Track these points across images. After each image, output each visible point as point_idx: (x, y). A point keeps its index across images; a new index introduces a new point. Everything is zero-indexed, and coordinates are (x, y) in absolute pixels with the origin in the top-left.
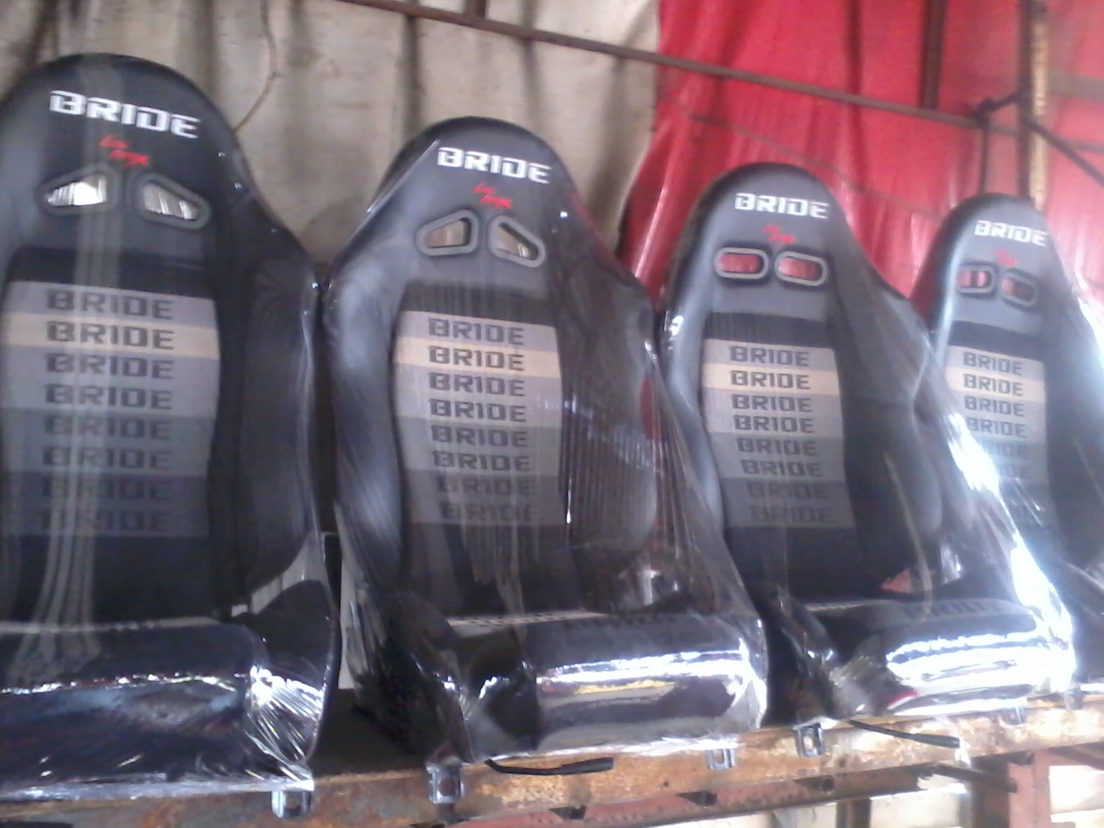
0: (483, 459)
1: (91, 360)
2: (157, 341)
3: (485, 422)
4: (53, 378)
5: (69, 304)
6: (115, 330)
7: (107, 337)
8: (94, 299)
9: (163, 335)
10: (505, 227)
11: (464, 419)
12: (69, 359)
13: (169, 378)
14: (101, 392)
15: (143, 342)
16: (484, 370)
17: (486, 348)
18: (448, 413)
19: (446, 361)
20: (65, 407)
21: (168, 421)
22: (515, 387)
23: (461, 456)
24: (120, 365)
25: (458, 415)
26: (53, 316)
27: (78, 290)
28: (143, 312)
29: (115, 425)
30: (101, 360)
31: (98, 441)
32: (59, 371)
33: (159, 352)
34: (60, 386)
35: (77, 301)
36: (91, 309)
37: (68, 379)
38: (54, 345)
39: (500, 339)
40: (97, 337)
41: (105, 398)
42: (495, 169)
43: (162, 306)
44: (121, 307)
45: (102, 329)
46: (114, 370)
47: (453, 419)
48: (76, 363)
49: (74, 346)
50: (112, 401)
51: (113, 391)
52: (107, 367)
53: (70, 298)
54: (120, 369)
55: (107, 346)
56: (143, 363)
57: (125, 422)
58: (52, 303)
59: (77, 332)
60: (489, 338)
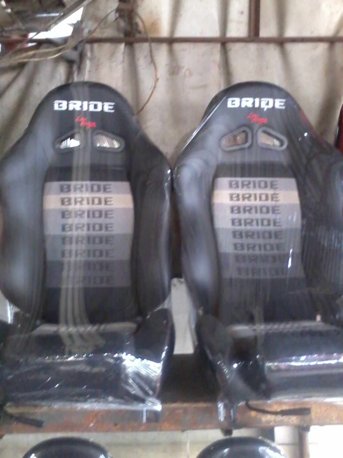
0: (260, 246)
1: (79, 213)
2: (106, 202)
3: (260, 228)
4: (64, 221)
5: (69, 190)
6: (88, 199)
7: (85, 202)
8: (79, 186)
9: (108, 200)
10: (265, 132)
11: (249, 227)
12: (70, 213)
13: (112, 218)
14: (83, 226)
15: (100, 203)
16: (258, 203)
17: (258, 192)
18: (240, 224)
19: (238, 200)
20: (69, 233)
21: (113, 236)
22: (274, 210)
23: (248, 245)
24: (91, 214)
25: (245, 225)
26: (63, 196)
27: (73, 183)
28: (99, 190)
29: (90, 239)
30: (83, 212)
31: (83, 247)
32: (67, 218)
33: (107, 207)
34: (67, 224)
35: (72, 188)
36: (78, 191)
37: (70, 221)
38: (64, 207)
39: (266, 187)
40: (81, 202)
41: (85, 228)
42: (257, 105)
43: (107, 187)
44: (90, 189)
45: (82, 199)
46: (88, 216)
47: (243, 227)
48: (73, 214)
49: (72, 207)
50: (89, 229)
51: (88, 225)
52: (86, 215)
53: (69, 187)
54: (91, 215)
55: (85, 206)
56: (100, 212)
57: (94, 238)
58: (62, 190)
59: (73, 201)
60: (260, 187)
